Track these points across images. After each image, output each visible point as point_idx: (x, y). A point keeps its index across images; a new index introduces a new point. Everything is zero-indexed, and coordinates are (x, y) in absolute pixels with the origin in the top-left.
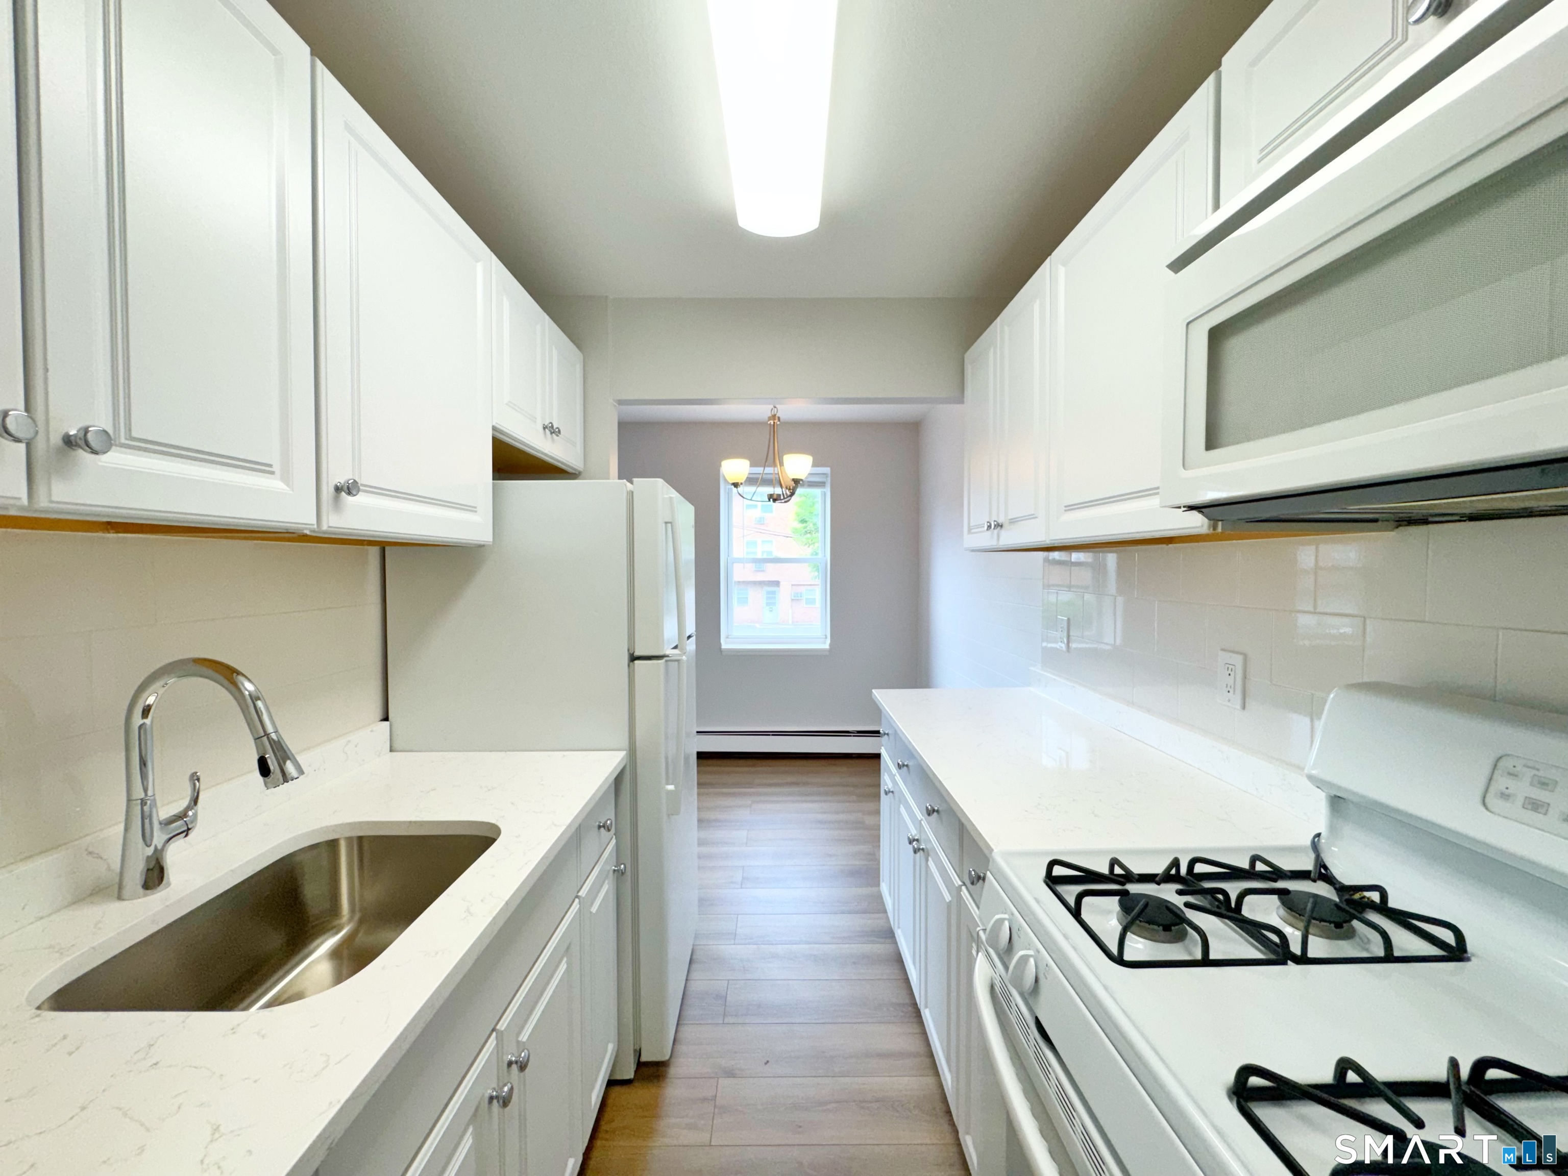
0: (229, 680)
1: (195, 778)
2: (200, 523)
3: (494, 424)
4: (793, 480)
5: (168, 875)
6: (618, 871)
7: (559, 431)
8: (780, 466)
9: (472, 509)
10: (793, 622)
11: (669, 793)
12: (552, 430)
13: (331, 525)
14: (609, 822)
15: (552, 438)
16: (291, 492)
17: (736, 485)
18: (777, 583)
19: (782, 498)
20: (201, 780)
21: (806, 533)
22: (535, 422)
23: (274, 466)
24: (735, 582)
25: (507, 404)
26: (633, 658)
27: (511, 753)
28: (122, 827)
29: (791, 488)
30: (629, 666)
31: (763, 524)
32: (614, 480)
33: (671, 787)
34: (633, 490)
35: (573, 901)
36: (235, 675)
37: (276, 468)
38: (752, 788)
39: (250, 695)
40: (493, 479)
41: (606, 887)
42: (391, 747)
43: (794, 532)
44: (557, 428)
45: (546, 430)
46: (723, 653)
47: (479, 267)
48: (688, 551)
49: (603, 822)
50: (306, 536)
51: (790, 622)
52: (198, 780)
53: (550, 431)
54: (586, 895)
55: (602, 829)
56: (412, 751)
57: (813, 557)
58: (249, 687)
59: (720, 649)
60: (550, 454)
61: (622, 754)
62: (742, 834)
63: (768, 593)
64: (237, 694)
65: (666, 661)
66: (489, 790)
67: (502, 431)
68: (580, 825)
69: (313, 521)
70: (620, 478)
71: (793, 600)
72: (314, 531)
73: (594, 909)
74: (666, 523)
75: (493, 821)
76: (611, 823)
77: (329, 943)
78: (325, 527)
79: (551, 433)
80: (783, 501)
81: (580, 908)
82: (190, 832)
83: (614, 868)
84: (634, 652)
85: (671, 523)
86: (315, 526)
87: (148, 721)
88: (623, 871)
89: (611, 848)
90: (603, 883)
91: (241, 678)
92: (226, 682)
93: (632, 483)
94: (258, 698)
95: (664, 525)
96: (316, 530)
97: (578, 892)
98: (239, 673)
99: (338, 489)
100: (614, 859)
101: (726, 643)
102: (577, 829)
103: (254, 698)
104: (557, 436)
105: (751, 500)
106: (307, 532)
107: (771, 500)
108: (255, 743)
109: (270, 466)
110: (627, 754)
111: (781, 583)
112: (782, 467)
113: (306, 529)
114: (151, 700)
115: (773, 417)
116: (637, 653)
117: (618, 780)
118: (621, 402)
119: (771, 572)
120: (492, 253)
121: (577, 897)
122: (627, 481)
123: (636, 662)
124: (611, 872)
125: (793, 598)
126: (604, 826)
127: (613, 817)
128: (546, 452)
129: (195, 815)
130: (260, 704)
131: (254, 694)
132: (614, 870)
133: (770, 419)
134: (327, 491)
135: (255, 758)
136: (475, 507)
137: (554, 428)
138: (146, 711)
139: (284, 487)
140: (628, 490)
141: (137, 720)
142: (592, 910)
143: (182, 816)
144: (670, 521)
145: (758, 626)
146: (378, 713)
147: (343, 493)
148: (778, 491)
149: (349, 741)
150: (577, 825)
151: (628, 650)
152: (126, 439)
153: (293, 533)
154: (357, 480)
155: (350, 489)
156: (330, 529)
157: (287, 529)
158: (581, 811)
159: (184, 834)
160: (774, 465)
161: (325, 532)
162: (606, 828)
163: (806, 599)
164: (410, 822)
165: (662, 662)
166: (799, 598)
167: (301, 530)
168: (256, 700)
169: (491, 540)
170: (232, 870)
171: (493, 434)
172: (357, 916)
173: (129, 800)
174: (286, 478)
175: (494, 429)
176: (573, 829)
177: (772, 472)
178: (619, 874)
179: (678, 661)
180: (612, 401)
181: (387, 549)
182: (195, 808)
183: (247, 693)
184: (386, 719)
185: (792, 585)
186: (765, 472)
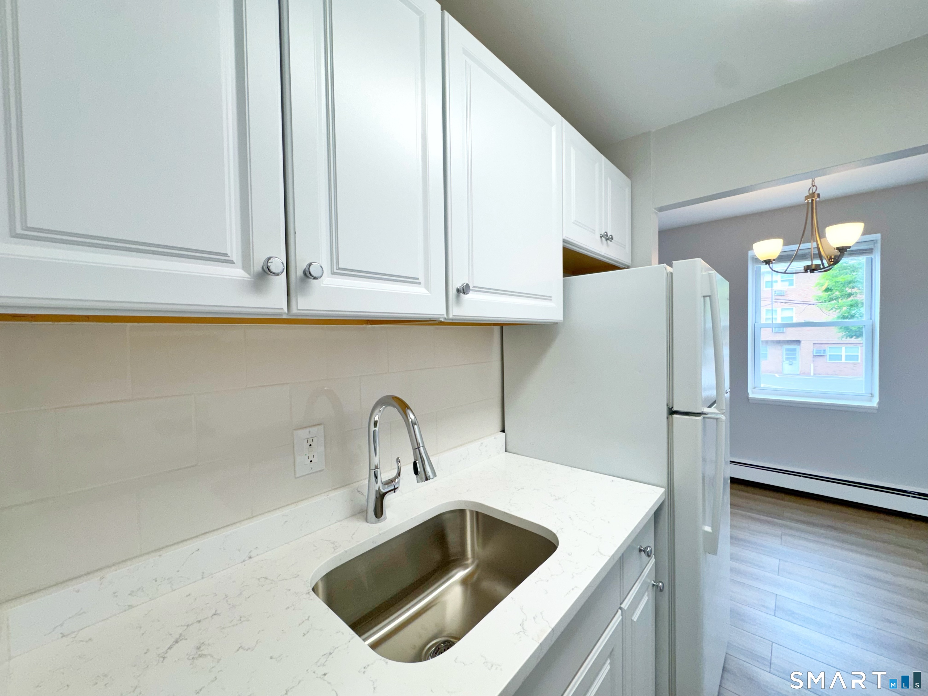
0: (403, 411)
1: (398, 461)
2: (379, 317)
3: (564, 238)
4: (838, 249)
5: (385, 513)
6: (657, 586)
7: (612, 239)
8: (820, 238)
9: (548, 298)
10: (814, 374)
11: (706, 532)
12: (607, 238)
13: (454, 314)
14: (648, 549)
15: (607, 244)
16: (430, 295)
17: (768, 262)
18: (798, 342)
19: (822, 267)
20: (401, 462)
21: (831, 300)
22: (594, 233)
23: (419, 279)
24: (762, 341)
25: (573, 223)
26: (671, 412)
27: (574, 469)
28: (367, 480)
29: (833, 257)
30: (668, 418)
31: (784, 295)
32: (655, 264)
33: (708, 529)
34: (672, 272)
35: (617, 611)
36: (407, 408)
37: (422, 280)
38: (782, 520)
39: (412, 421)
40: (564, 276)
41: (645, 599)
42: (506, 448)
43: (817, 300)
44: (611, 235)
45: (603, 238)
46: (750, 401)
47: (554, 128)
48: (724, 320)
49: (644, 547)
50: (441, 322)
51: (812, 374)
52: (400, 462)
53: (605, 238)
54: (628, 608)
55: (643, 553)
56: (516, 454)
57: (840, 320)
58: (412, 416)
59: (748, 397)
60: (606, 255)
61: (662, 490)
62: (773, 562)
63: (787, 350)
64: (406, 420)
65: (704, 418)
66: (556, 499)
67: (569, 242)
68: (623, 554)
69: (444, 312)
70: (660, 263)
71: (814, 356)
72: (445, 319)
73: (635, 618)
74: (704, 297)
75: (554, 531)
76: (651, 550)
77: (460, 574)
78: (451, 316)
79: (607, 240)
80: (823, 270)
81: (622, 619)
82: (396, 490)
83: (653, 582)
84: (673, 407)
85: (710, 296)
86: (445, 316)
87: (377, 429)
88: (662, 589)
89: (651, 566)
90: (643, 595)
91: (409, 411)
92: (402, 412)
93: (671, 266)
94: (416, 424)
95: (702, 298)
96: (447, 318)
97: (621, 604)
98: (409, 408)
99: (458, 291)
100: (654, 575)
101: (753, 393)
102: (620, 558)
103: (414, 424)
104: (611, 241)
105: (785, 273)
106: (442, 320)
107: (809, 271)
108: (413, 451)
109: (417, 279)
110: (665, 491)
111: (802, 342)
112: (822, 240)
113: (441, 317)
114: (377, 418)
115: (812, 195)
116: (675, 409)
117: (657, 514)
118: (661, 209)
119: (791, 334)
120: (563, 118)
121: (620, 608)
122: (667, 264)
123: (675, 416)
124: (651, 586)
125: (815, 354)
126: (644, 551)
127: (652, 545)
128: (602, 254)
129: (399, 482)
130: (416, 427)
131: (414, 421)
132: (653, 585)
133: (807, 198)
134: (452, 292)
135: (413, 461)
136: (551, 297)
137: (609, 235)
138: (375, 424)
139: (426, 291)
140: (668, 272)
141: (372, 428)
142: (633, 619)
143: (392, 481)
144: (709, 294)
145: (777, 375)
146: (499, 427)
147: (461, 294)
148: (817, 262)
149: (482, 443)
150: (620, 555)
151: (667, 405)
152: (337, 269)
153: (435, 321)
154: (468, 283)
155: (463, 290)
156: (454, 317)
157: (430, 319)
158: (623, 543)
159: (394, 491)
160: (812, 239)
161: (450, 319)
162: (646, 553)
163: (830, 355)
164: (504, 513)
165: (701, 418)
166: (822, 354)
167: (438, 319)
168: (414, 425)
169: (562, 319)
170: (412, 518)
171: (563, 245)
172: (476, 563)
173: (370, 469)
174: (427, 287)
175: (564, 241)
176: (617, 558)
177: (810, 247)
178: (658, 590)
179: (717, 419)
180: (654, 209)
181: (504, 327)
182: (399, 478)
183: (410, 420)
184: (503, 431)
185: (814, 344)
186: (800, 248)
